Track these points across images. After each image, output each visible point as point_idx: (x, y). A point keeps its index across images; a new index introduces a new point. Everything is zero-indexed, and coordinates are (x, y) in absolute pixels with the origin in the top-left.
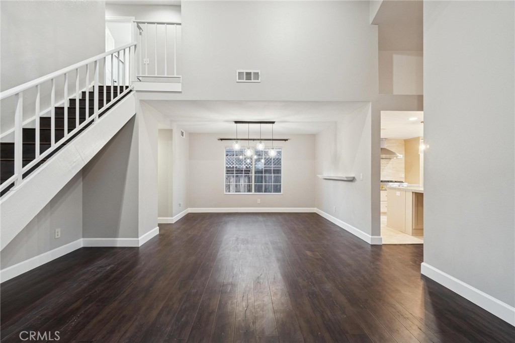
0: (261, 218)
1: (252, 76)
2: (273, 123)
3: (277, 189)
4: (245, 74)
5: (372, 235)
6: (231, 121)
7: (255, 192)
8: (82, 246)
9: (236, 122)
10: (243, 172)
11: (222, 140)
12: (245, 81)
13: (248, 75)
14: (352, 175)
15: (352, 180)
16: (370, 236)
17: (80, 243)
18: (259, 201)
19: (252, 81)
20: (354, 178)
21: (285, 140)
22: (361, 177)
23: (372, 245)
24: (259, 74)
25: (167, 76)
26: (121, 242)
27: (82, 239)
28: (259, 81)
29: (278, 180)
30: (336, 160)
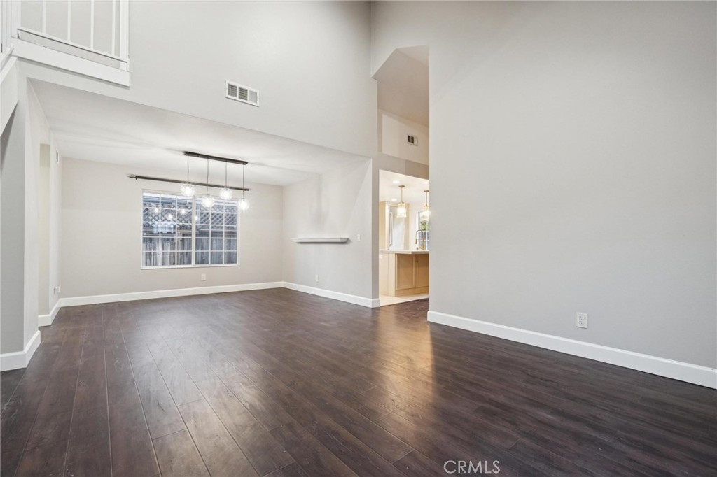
2: (244, 163)
3: (231, 259)
4: (238, 89)
5: (373, 298)
6: (179, 151)
9: (187, 153)
11: (137, 177)
12: (237, 98)
13: (243, 93)
14: (345, 236)
15: (345, 242)
16: (371, 300)
18: (204, 277)
19: (248, 102)
20: (348, 239)
22: (358, 238)
23: (373, 309)
25: (94, 51)
28: (257, 104)
29: (231, 244)
30: (319, 219)
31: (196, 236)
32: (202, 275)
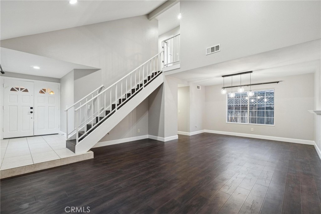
0: (246, 141)
1: (215, 48)
2: (251, 72)
4: (210, 49)
6: (219, 77)
7: (249, 123)
8: (148, 138)
9: (223, 76)
10: (241, 109)
17: (147, 136)
18: (252, 129)
19: (215, 52)
21: (278, 82)
24: (219, 46)
26: (159, 138)
27: (148, 135)
31: (250, 110)
32: (252, 128)
